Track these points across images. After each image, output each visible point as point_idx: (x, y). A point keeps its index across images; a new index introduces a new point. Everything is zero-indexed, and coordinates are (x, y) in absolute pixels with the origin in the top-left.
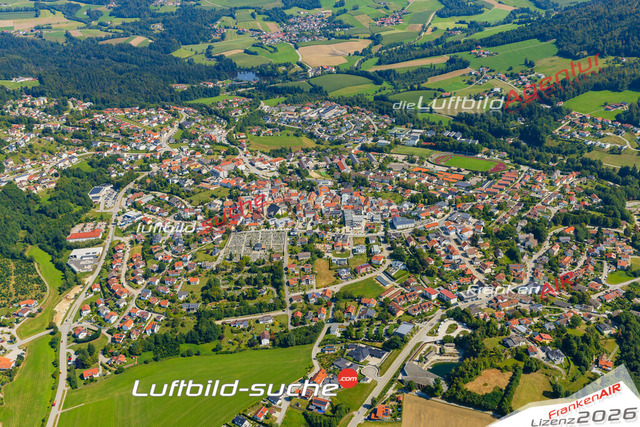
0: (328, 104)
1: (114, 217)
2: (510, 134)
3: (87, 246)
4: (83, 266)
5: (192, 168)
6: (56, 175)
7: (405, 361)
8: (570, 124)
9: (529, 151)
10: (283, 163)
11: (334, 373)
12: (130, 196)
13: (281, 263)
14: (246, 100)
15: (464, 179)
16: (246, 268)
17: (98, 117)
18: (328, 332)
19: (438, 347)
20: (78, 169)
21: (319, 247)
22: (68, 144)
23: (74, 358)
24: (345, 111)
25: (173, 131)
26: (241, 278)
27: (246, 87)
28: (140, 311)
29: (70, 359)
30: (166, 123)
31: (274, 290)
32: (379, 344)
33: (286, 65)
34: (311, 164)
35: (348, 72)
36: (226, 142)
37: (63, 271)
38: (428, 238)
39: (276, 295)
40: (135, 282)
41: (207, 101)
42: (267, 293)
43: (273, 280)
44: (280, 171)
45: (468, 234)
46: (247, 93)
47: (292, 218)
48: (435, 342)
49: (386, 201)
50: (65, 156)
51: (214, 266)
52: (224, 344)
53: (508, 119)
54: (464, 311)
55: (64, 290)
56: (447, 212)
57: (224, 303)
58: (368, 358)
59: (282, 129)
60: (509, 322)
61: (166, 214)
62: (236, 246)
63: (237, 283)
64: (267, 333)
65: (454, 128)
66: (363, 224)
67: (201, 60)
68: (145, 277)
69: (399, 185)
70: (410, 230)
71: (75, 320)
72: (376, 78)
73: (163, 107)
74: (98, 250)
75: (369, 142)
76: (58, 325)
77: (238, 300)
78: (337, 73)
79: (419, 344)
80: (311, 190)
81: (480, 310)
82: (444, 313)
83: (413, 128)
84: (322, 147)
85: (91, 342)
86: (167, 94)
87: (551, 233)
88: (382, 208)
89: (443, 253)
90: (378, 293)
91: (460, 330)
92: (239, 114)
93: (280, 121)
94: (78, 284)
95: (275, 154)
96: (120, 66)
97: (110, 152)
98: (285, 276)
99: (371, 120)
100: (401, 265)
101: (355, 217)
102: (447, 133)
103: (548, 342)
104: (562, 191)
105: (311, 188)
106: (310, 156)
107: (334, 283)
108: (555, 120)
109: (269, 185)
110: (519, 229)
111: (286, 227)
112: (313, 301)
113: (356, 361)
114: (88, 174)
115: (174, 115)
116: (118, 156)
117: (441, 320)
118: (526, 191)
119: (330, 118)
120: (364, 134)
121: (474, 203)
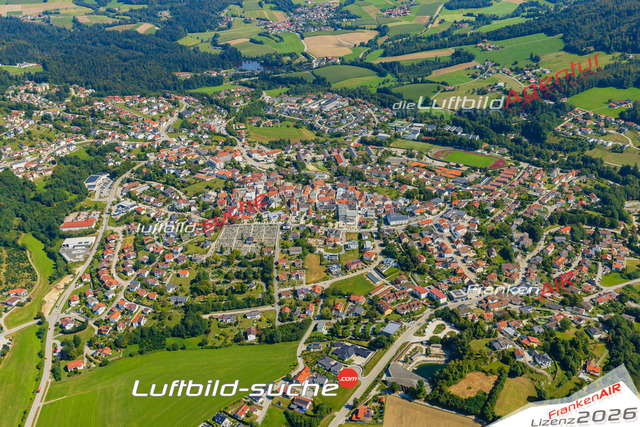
0: (330, 95)
1: (108, 207)
2: (512, 130)
3: (80, 235)
4: (75, 255)
5: (189, 158)
6: (53, 162)
7: (391, 361)
8: (572, 121)
9: (531, 147)
10: (281, 155)
11: (318, 372)
12: (126, 185)
13: (271, 258)
14: (248, 90)
15: (462, 175)
16: (237, 262)
17: (98, 105)
18: (315, 329)
19: (424, 348)
20: (75, 157)
21: (311, 241)
22: (67, 131)
23: (60, 348)
24: (346, 104)
25: (173, 120)
26: (230, 272)
27: (250, 77)
28: (127, 303)
29: (56, 349)
30: (166, 112)
31: (263, 284)
32: (366, 343)
33: (291, 55)
34: (309, 157)
35: (352, 64)
36: (225, 133)
37: (55, 260)
38: (421, 235)
39: (265, 290)
40: (125, 273)
41: (209, 90)
42: (256, 288)
43: (262, 274)
44: (277, 163)
45: (462, 232)
46: (249, 83)
47: (285, 212)
48: (422, 343)
49: (381, 196)
50: (63, 143)
51: (204, 258)
52: (211, 339)
53: (511, 115)
54: (452, 312)
55: (54, 279)
56: (442, 209)
57: (212, 296)
58: (353, 357)
59: (282, 120)
60: (498, 324)
61: (160, 204)
62: (228, 239)
63: (226, 277)
64: (253, 329)
65: (455, 123)
66: (357, 219)
67: (207, 48)
68: (135, 268)
69: (396, 180)
70: (404, 226)
71: (63, 311)
72: (381, 70)
73: (165, 96)
74: (91, 240)
75: (369, 135)
76: (46, 315)
77: (226, 294)
78: (342, 64)
79: (406, 343)
80: (307, 183)
81: (470, 310)
82: (433, 312)
83: (415, 122)
84: (321, 139)
85: (76, 334)
86: (170, 82)
87: (547, 233)
88: (376, 203)
89: (435, 250)
90: (368, 290)
91: (448, 331)
92: (240, 104)
93: (281, 112)
94: (69, 274)
95: (273, 145)
96: (125, 53)
97: (108, 140)
98: (275, 271)
99: (372, 113)
100: (392, 262)
101: (349, 212)
102: (448, 128)
103: (535, 345)
104: (561, 189)
105: (307, 181)
106: (309, 149)
107: (324, 279)
108: (558, 117)
109: (264, 177)
110: (514, 228)
111: (279, 220)
112: (302, 296)
113: (341, 359)
114: (85, 162)
115: (174, 104)
116: (116, 144)
117: (429, 320)
118: (523, 188)
119: (331, 110)
120: (365, 127)
121: (471, 200)
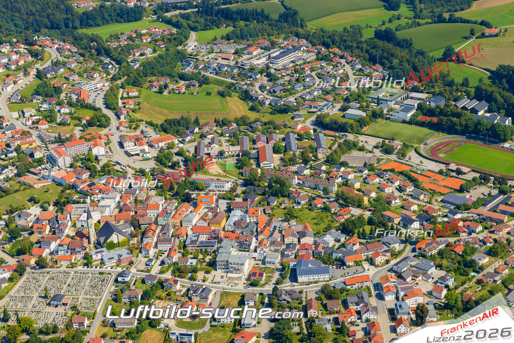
0: (293, 41)
5: (24, 147)
10: (171, 146)
14: (168, 31)
15: (461, 190)
24: (312, 57)
25: (26, 81)
27: (183, 9)
30: (18, 69)
34: (215, 149)
36: (100, 104)
38: (345, 304)
44: (158, 160)
45: (412, 303)
47: (132, 251)
49: (300, 228)
56: (395, 255)
59: (204, 81)
62: (25, 296)
65: (480, 95)
66: (247, 268)
69: (339, 196)
70: (319, 287)
75: (333, 111)
80: (187, 199)
83: (415, 90)
84: (253, 116)
88: (288, 240)
89: (359, 334)
92: (146, 55)
93: (206, 68)
99: (350, 73)
101: (235, 256)
102: (465, 102)
106: (222, 135)
111: (116, 266)
120: (330, 98)
121: (452, 240)
